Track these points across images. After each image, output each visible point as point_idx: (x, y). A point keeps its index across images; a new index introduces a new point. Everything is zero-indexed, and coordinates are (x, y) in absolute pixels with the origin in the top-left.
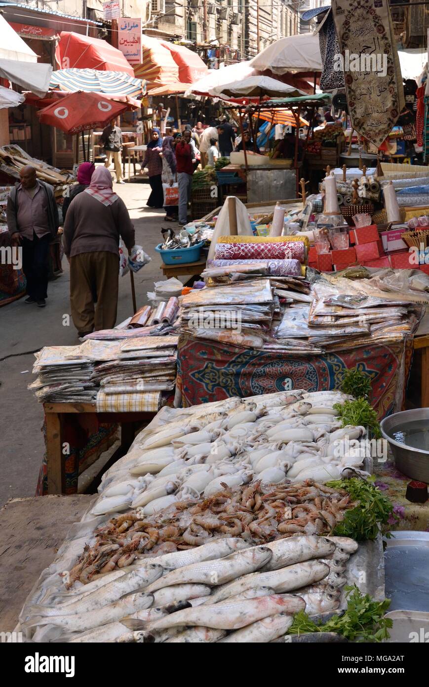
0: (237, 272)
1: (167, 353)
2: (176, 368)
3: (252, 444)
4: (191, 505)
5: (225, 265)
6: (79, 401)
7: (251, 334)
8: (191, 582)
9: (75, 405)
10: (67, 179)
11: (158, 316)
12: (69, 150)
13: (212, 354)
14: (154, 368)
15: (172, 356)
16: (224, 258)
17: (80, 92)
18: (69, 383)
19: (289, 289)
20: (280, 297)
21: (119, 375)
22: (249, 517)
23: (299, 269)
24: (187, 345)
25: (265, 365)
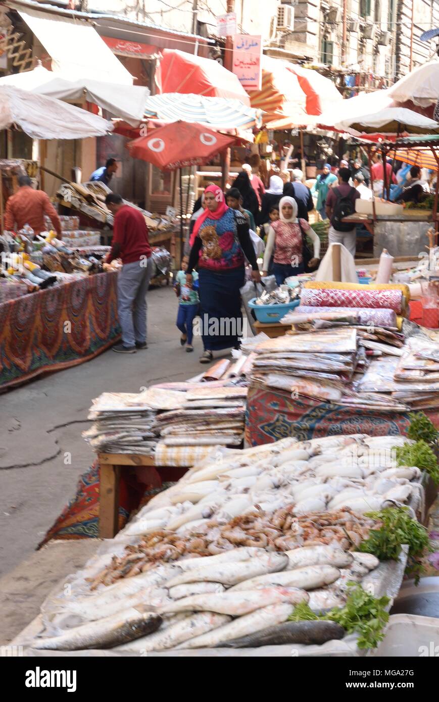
0: (322, 319)
1: (236, 403)
2: (244, 421)
3: (298, 478)
4: (221, 524)
5: (310, 312)
6: (137, 452)
7: (328, 385)
8: (206, 579)
9: (132, 457)
10: (159, 224)
11: (236, 370)
12: (167, 192)
13: (284, 405)
14: (220, 419)
15: (241, 407)
16: (310, 304)
17: (180, 122)
18: (127, 432)
19: (379, 341)
20: (367, 349)
21: (181, 426)
22: (276, 532)
23: (394, 320)
24: (257, 394)
25: (343, 421)
